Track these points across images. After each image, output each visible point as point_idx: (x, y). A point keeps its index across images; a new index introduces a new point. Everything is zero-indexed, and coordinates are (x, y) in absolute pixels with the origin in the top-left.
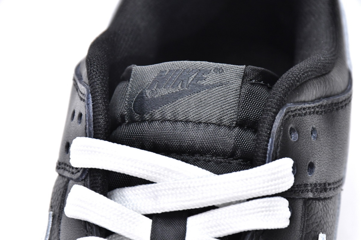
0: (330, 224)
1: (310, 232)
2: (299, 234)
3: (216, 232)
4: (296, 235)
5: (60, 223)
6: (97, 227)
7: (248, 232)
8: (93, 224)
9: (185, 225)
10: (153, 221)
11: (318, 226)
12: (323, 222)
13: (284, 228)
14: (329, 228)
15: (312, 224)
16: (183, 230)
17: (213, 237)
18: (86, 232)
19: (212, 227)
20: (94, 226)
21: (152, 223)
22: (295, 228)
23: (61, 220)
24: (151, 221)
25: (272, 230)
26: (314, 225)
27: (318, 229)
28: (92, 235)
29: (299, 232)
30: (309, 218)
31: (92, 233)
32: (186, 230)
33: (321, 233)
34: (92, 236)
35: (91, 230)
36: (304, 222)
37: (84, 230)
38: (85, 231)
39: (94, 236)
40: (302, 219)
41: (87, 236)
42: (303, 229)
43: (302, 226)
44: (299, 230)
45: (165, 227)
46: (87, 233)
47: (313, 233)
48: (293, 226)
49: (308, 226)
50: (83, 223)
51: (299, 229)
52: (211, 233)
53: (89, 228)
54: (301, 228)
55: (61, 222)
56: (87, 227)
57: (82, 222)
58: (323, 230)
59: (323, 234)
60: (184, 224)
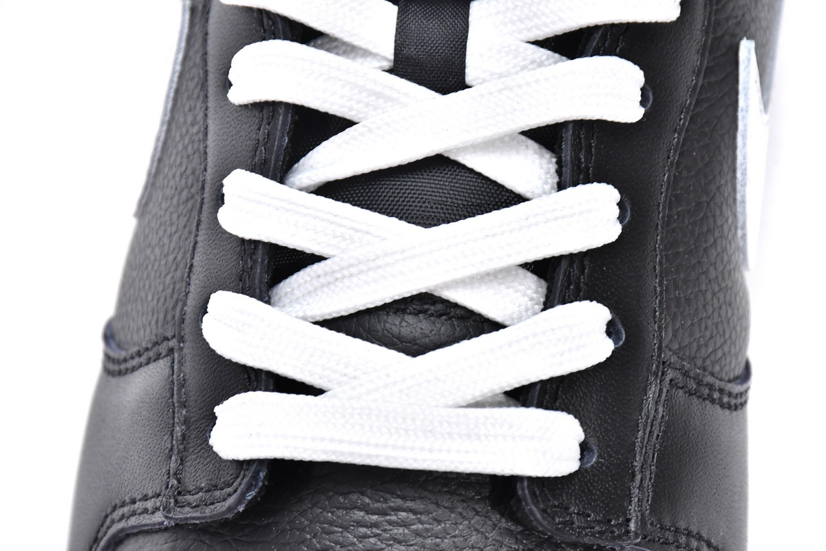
0: (764, 24)
1: (723, 36)
2: (701, 37)
3: (529, 30)
4: (694, 39)
5: (207, 20)
6: (285, 20)
7: (596, 28)
8: (278, 16)
9: (466, 16)
10: (399, 9)
11: (738, 24)
12: (748, 18)
13: (669, 21)
14: (762, 32)
15: (727, 19)
16: (462, 27)
17: (522, 41)
18: (262, 31)
19: (521, 20)
20: (278, 19)
21: (398, 13)
22: (690, 24)
23: (208, 13)
24: (395, 8)
25: (644, 24)
26: (730, 23)
27: (738, 30)
28: (275, 36)
29: (699, 33)
30: (720, 7)
31: (274, 34)
32: (468, 27)
33: (745, 38)
34: (275, 39)
35: (273, 28)
36: (710, 13)
37: (258, 28)
38: (260, 30)
39: (279, 38)
40: (705, 7)
41: (264, 39)
42: (708, 27)
43: (706, 21)
44: (700, 28)
45: (424, 21)
46: (264, 34)
47: (727, 38)
48: (687, 20)
49: (718, 23)
50: (255, 14)
51: (699, 26)
52: (520, 32)
53: (268, 24)
54: (703, 26)
55: (208, 18)
56: (265, 21)
57: (253, 13)
58: (748, 33)
59: (749, 41)
60: (464, 13)
